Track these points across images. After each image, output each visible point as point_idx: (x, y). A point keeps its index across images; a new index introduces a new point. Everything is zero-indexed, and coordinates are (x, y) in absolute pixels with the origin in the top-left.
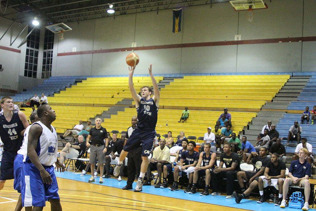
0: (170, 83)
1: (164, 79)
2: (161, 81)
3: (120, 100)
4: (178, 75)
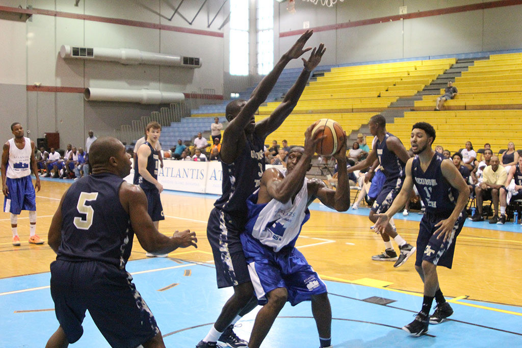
0: (469, 69)
1: (457, 63)
2: (453, 65)
3: (394, 100)
4: (480, 54)
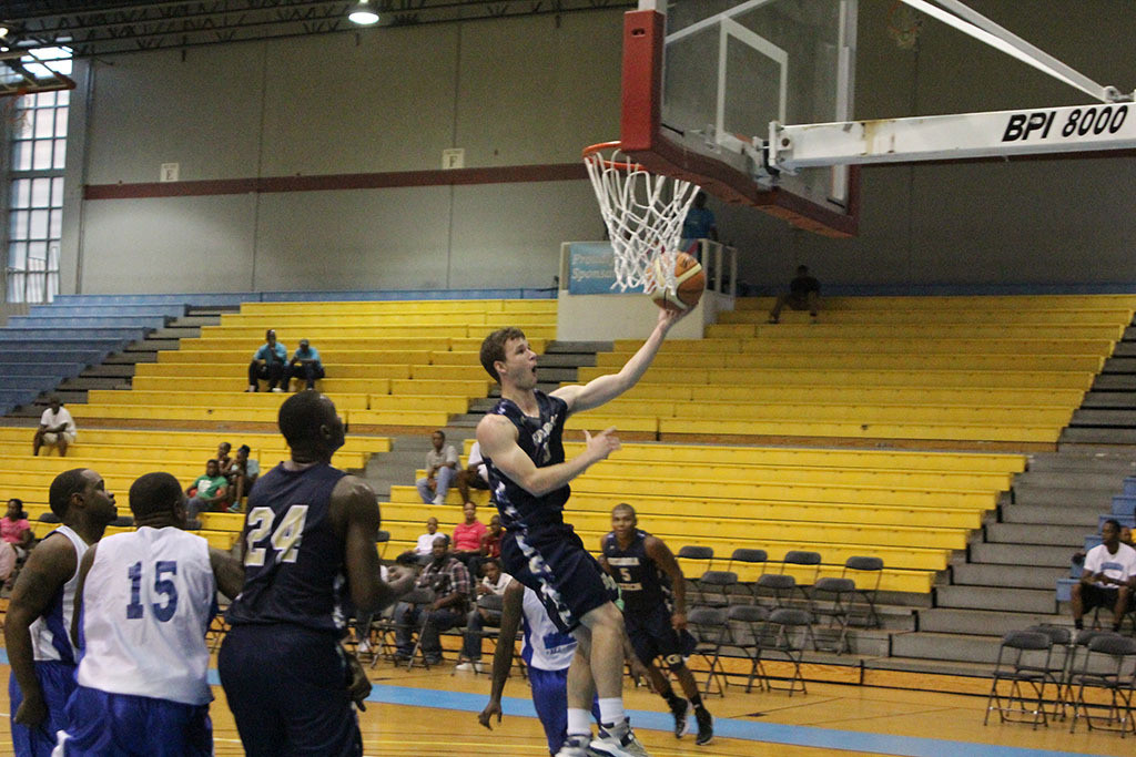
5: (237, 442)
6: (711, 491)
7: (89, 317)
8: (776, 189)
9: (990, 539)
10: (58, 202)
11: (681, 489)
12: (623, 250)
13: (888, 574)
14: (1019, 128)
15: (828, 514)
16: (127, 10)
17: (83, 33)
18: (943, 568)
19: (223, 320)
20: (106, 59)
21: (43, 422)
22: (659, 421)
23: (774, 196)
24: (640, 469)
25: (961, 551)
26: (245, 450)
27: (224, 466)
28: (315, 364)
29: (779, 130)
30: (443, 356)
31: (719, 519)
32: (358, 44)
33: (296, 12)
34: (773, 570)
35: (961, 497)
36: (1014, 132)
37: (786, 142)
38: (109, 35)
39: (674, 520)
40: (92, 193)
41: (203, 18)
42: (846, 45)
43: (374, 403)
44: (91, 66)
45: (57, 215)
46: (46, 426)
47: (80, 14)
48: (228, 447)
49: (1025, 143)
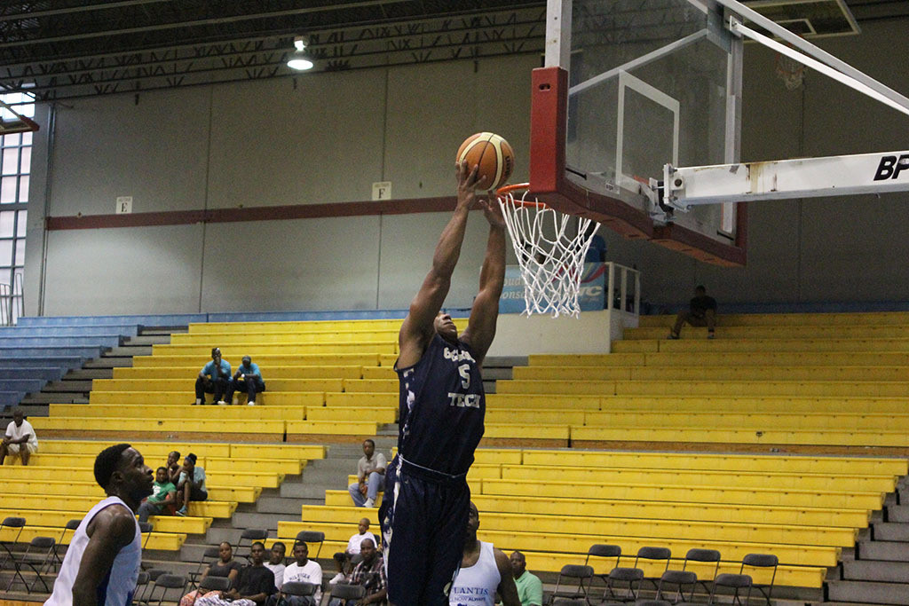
5: (184, 451)
6: (618, 493)
7: (48, 336)
8: (670, 224)
9: (876, 537)
10: (22, 233)
11: (591, 492)
12: (531, 280)
13: (783, 570)
14: (890, 168)
15: (727, 515)
16: (86, 59)
17: (45, 80)
18: (833, 564)
19: (172, 339)
20: (65, 103)
21: (8, 434)
22: (570, 429)
23: (668, 231)
24: (554, 474)
25: (850, 548)
26: (192, 458)
27: (173, 473)
28: (257, 379)
29: (672, 171)
30: (374, 370)
31: (625, 520)
32: (295, 87)
33: (239, 59)
34: (676, 566)
35: (850, 498)
36: (885, 172)
37: (678, 183)
38: (69, 82)
39: (583, 520)
40: (53, 224)
41: (155, 66)
42: (732, 93)
43: (309, 414)
44: (53, 109)
45: (21, 245)
46: (9, 438)
47: (44, 63)
48: (177, 456)
49: (895, 181)
